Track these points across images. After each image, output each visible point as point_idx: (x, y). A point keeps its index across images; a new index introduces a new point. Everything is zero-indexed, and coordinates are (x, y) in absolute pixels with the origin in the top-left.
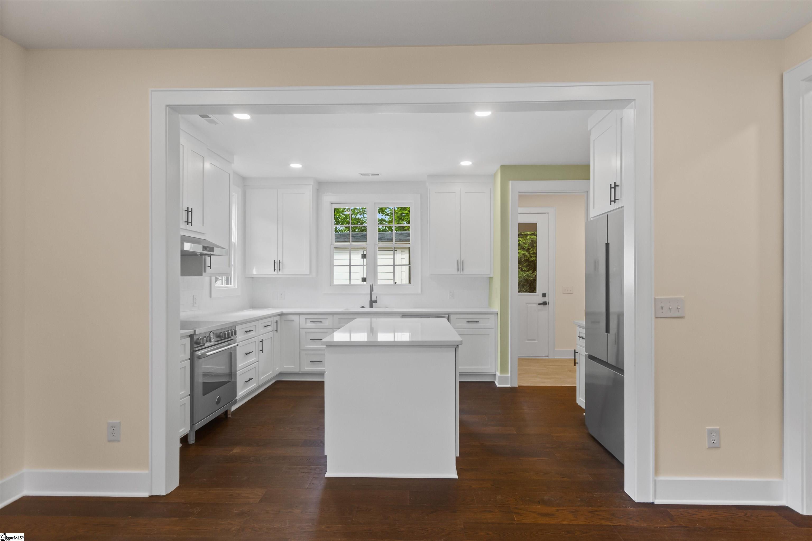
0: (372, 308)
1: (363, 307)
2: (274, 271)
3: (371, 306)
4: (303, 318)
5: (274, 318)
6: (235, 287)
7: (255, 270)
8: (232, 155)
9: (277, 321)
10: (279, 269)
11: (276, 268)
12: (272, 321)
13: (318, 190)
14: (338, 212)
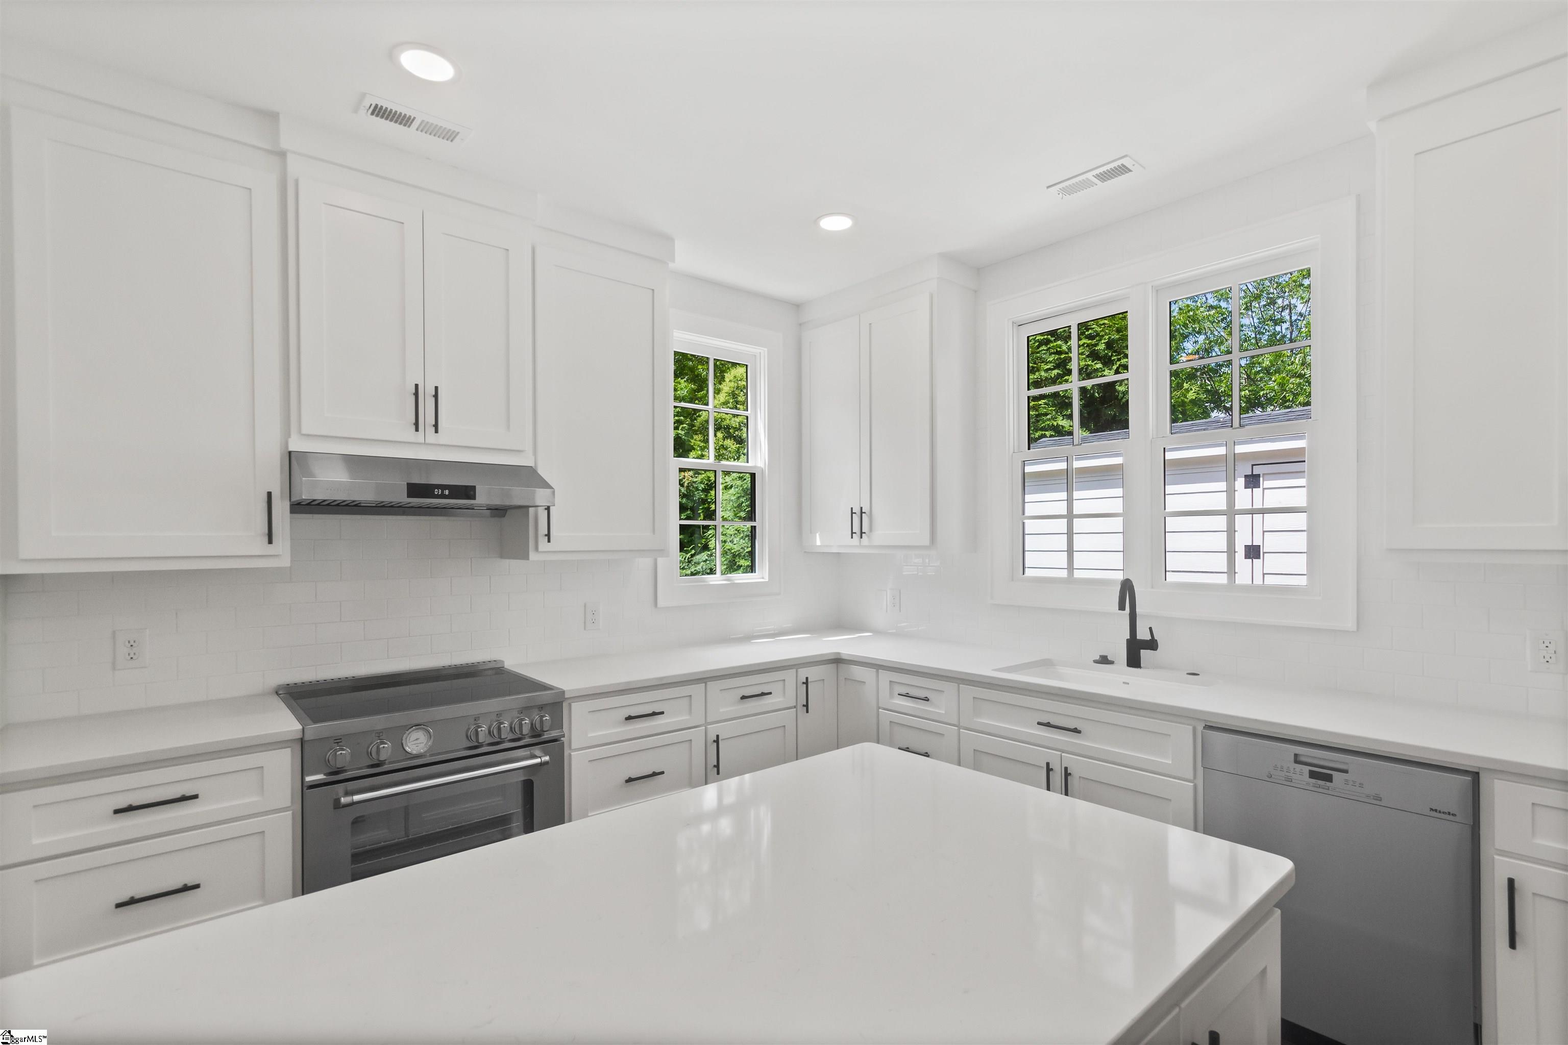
0: (1138, 666)
1: (1104, 660)
2: (851, 536)
3: (1134, 661)
4: (886, 676)
5: (797, 672)
6: (763, 578)
7: (817, 535)
8: (668, 239)
9: (807, 678)
10: (862, 533)
11: (856, 529)
12: (784, 680)
13: (976, 292)
14: (1057, 356)
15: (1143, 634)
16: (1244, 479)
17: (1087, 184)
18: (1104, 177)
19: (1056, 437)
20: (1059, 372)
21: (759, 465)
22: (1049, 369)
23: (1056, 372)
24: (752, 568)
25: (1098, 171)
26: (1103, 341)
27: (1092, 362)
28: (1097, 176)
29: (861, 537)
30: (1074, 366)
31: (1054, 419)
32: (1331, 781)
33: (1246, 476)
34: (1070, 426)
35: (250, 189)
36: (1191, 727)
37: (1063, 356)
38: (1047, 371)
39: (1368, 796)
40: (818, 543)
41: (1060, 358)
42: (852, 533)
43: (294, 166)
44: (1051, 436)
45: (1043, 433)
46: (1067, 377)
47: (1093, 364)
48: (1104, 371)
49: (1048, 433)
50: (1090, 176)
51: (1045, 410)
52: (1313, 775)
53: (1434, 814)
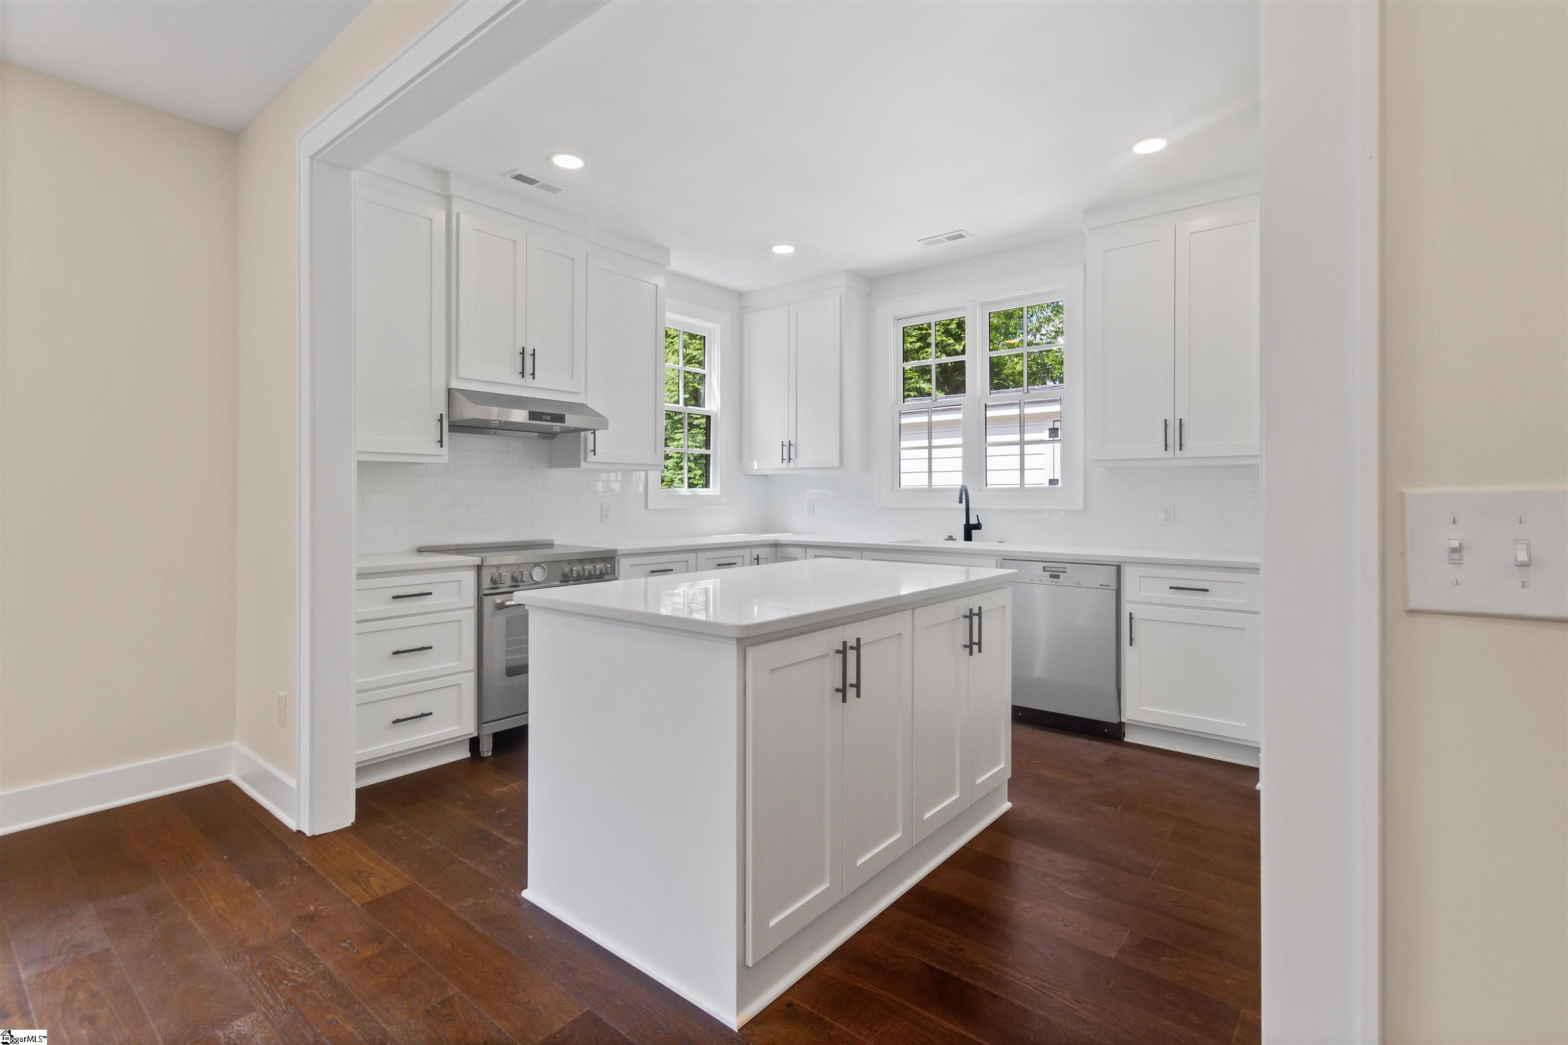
0: (970, 540)
1: (950, 538)
2: (781, 461)
3: (968, 537)
4: (811, 552)
5: (751, 551)
6: (715, 492)
7: (755, 462)
8: (665, 251)
9: (758, 556)
10: (790, 459)
11: (786, 456)
12: (743, 556)
13: (869, 295)
14: (920, 332)
15: (973, 521)
16: (1048, 431)
17: (941, 241)
18: (951, 239)
19: (919, 397)
20: (921, 344)
21: (713, 410)
22: (914, 342)
23: (918, 344)
24: (707, 485)
25: (947, 236)
26: (954, 322)
27: (946, 338)
28: (946, 238)
29: (790, 462)
30: (932, 340)
31: (917, 382)
32: (1059, 578)
33: (1049, 429)
34: (930, 389)
35: (431, 220)
36: (995, 561)
37: (924, 332)
38: (911, 343)
39: (1075, 583)
40: (756, 467)
41: (922, 333)
42: (783, 459)
43: (457, 206)
44: (915, 396)
45: (909, 393)
46: (927, 349)
47: (947, 339)
48: (955, 345)
49: (912, 394)
50: (942, 237)
51: (910, 375)
52: (1052, 576)
53: (1101, 587)
